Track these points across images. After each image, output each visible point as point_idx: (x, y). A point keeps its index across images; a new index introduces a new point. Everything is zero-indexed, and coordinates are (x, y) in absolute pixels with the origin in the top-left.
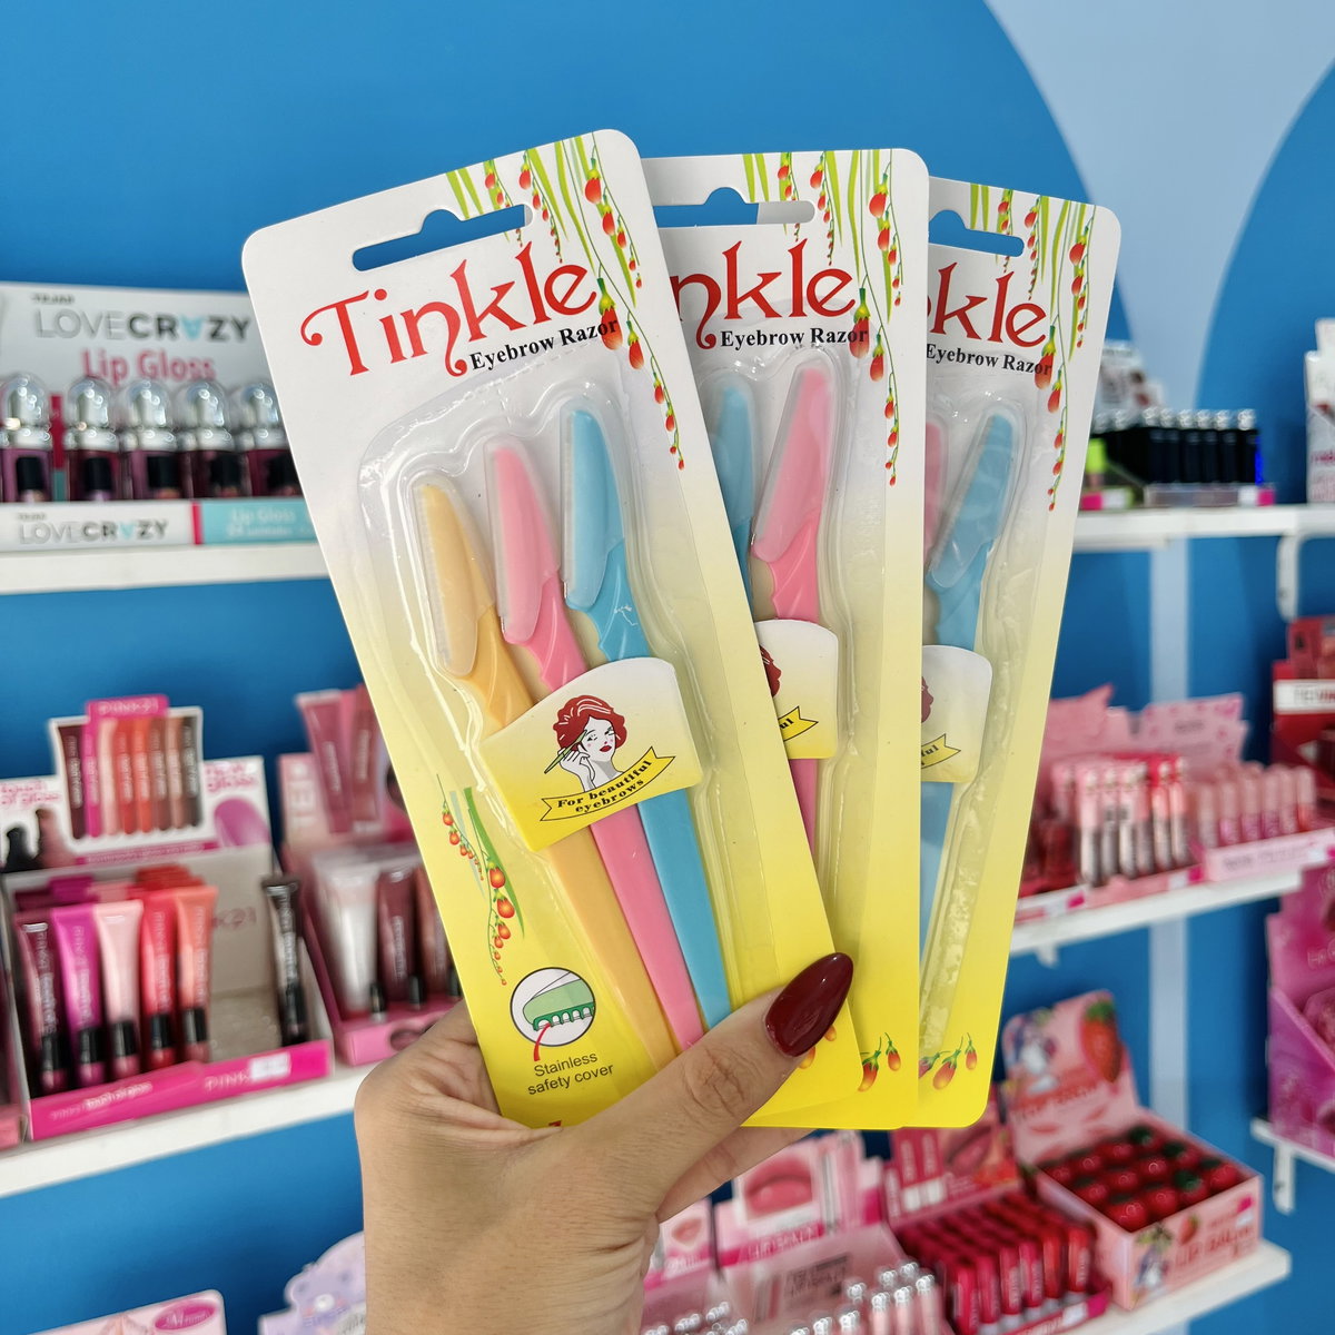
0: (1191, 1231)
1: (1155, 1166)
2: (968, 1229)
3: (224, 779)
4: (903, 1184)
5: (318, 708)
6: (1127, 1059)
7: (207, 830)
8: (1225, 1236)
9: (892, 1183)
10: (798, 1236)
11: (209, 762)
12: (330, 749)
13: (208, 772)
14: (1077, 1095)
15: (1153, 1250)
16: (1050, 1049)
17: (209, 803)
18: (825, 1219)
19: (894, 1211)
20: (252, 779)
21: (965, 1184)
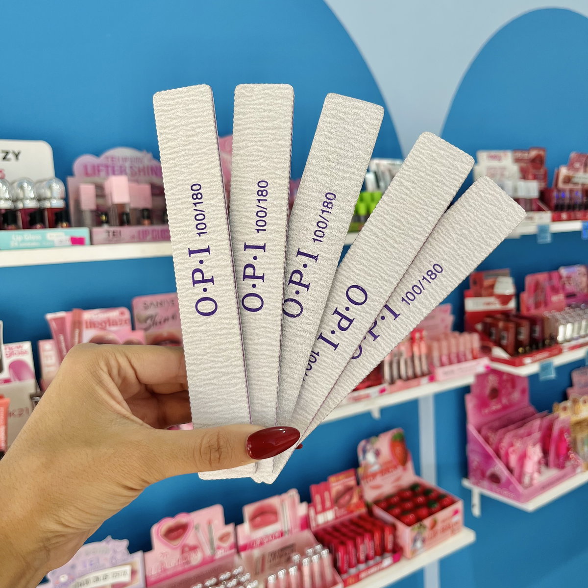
0: (434, 524)
1: (421, 499)
2: (344, 530)
3: (13, 351)
4: (317, 513)
5: (55, 319)
6: (410, 456)
7: (6, 374)
8: (448, 526)
9: (312, 513)
10: (272, 537)
11: (6, 344)
12: (62, 337)
13: (6, 349)
14: (389, 472)
15: (419, 533)
16: (377, 453)
17: (6, 363)
18: (284, 530)
19: (313, 524)
20: (26, 351)
21: (343, 511)
